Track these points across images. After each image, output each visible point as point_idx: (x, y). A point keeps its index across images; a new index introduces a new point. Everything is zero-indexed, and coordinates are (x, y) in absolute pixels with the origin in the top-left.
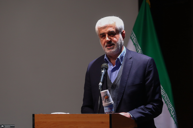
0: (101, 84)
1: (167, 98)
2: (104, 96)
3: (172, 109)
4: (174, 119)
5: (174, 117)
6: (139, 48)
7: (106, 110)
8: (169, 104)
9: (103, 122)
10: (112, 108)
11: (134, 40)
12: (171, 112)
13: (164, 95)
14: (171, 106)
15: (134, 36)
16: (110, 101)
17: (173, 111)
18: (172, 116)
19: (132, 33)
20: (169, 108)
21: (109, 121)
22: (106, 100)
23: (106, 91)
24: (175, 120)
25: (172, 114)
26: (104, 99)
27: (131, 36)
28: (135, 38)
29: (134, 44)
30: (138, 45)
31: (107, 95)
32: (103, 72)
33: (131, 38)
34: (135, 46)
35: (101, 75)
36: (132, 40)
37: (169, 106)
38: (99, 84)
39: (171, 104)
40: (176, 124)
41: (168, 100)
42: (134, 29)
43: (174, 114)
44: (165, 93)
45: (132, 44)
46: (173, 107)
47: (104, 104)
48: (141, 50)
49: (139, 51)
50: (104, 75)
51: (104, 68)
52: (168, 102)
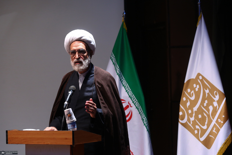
0: (66, 103)
1: (141, 109)
2: (67, 114)
3: (145, 119)
4: (146, 127)
5: (146, 126)
6: (117, 67)
7: (69, 127)
8: (142, 114)
9: (66, 138)
10: (75, 125)
11: (113, 60)
12: (144, 121)
13: (139, 107)
14: (144, 116)
15: (113, 57)
16: (72, 119)
17: (146, 121)
18: (145, 125)
19: (112, 54)
20: (142, 117)
21: (72, 137)
22: (69, 118)
23: (69, 110)
24: (148, 128)
25: (145, 123)
26: (67, 117)
27: (111, 57)
28: (114, 58)
29: (114, 64)
30: (116, 65)
31: (70, 113)
32: (69, 93)
33: (111, 58)
34: (114, 65)
35: (68, 95)
36: (112, 60)
37: (142, 116)
38: (65, 103)
39: (144, 115)
40: (148, 131)
41: (142, 111)
42: (113, 51)
43: (146, 123)
44: (139, 105)
45: (112, 63)
46: (145, 117)
47: (68, 122)
48: (119, 69)
49: (117, 70)
50: (70, 95)
51: (71, 89)
52: (141, 112)
